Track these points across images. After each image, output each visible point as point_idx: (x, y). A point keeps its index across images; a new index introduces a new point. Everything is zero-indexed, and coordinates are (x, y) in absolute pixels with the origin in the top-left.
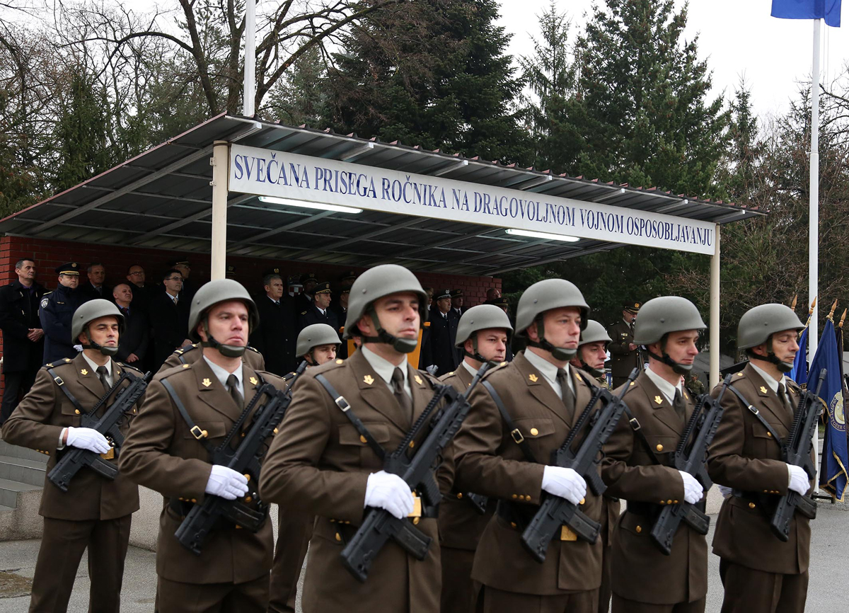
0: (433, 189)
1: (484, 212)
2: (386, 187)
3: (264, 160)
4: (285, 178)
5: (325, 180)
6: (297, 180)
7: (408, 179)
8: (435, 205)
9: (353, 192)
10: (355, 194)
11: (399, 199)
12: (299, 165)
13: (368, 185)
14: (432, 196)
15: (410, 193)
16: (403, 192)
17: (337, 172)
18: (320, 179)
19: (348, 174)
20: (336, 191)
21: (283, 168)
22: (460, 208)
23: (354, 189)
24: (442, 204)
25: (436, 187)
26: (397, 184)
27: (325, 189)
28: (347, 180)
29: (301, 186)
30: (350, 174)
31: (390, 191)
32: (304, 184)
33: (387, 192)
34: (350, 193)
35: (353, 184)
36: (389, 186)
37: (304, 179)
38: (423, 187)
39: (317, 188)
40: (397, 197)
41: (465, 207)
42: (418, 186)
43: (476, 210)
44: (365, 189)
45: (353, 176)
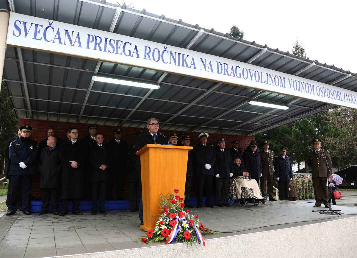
0: (185, 56)
1: (225, 74)
2: (148, 52)
3: (42, 26)
4: (59, 39)
5: (96, 43)
6: (71, 40)
7: (166, 48)
8: (187, 66)
9: (119, 52)
10: (121, 54)
11: (158, 60)
12: (73, 32)
13: (132, 49)
14: (184, 61)
15: (167, 57)
16: (161, 56)
17: (106, 39)
18: (92, 42)
19: (116, 41)
20: (105, 50)
21: (58, 32)
22: (207, 69)
23: (120, 51)
24: (193, 66)
25: (188, 56)
26: (156, 51)
27: (95, 49)
28: (115, 45)
29: (74, 45)
30: (118, 41)
31: (151, 54)
32: (77, 44)
33: (149, 56)
34: (117, 53)
35: (120, 47)
36: (150, 52)
37: (77, 40)
38: (177, 54)
39: (88, 47)
40: (156, 59)
41: (210, 70)
42: (174, 54)
43: (218, 73)
44: (130, 52)
45: (120, 43)
